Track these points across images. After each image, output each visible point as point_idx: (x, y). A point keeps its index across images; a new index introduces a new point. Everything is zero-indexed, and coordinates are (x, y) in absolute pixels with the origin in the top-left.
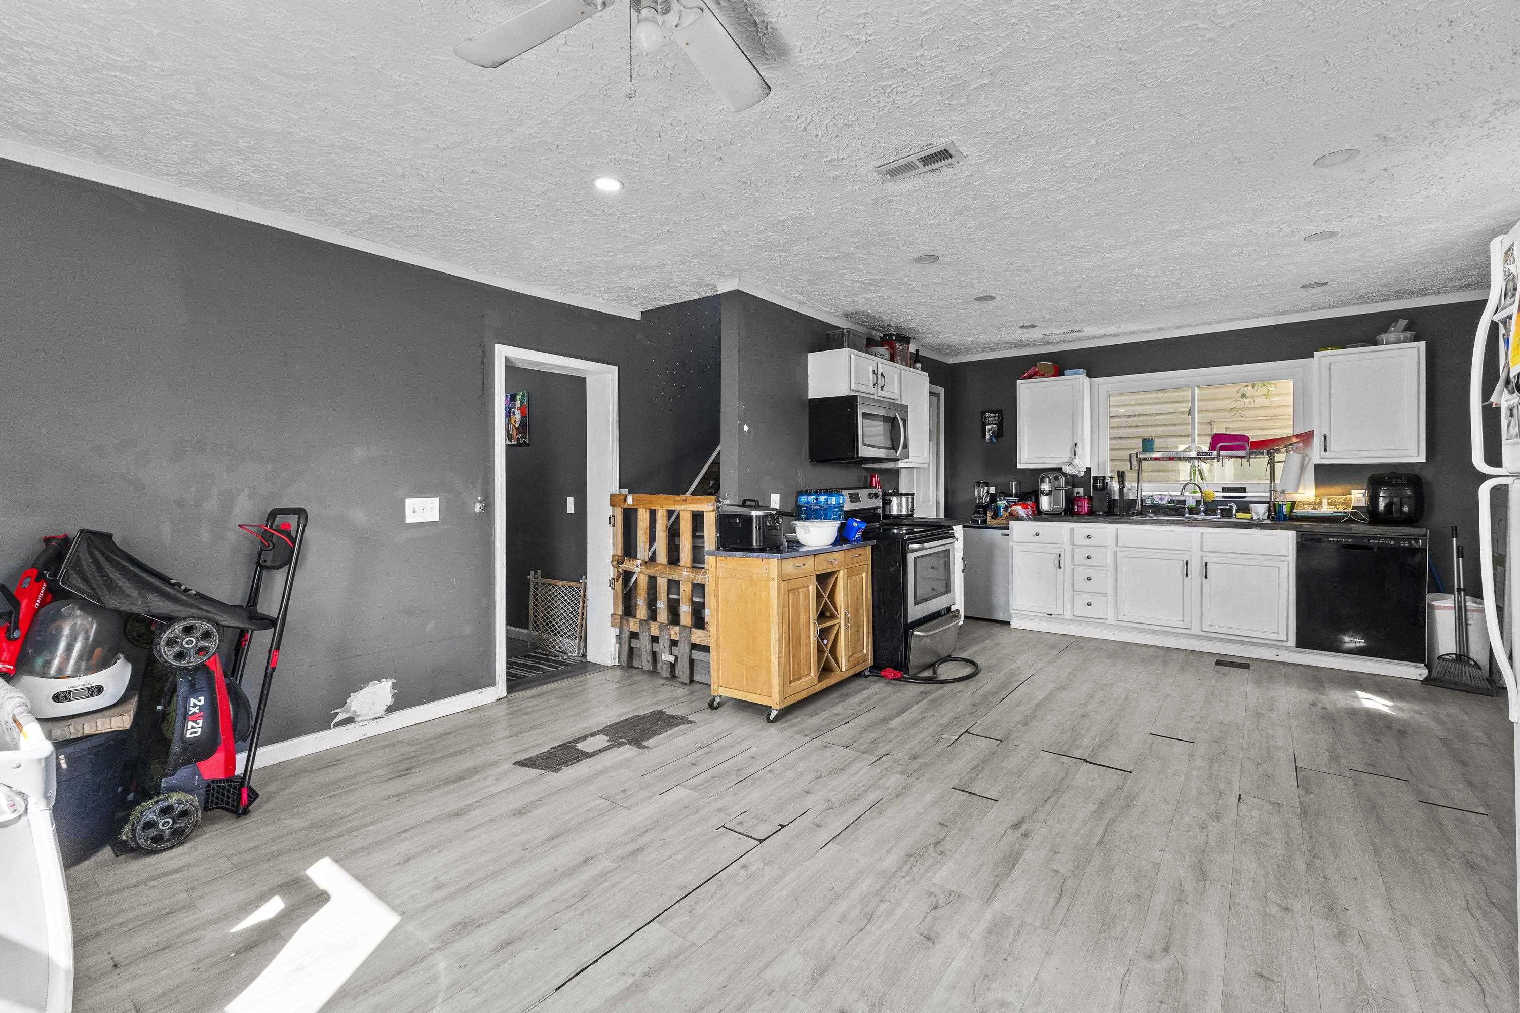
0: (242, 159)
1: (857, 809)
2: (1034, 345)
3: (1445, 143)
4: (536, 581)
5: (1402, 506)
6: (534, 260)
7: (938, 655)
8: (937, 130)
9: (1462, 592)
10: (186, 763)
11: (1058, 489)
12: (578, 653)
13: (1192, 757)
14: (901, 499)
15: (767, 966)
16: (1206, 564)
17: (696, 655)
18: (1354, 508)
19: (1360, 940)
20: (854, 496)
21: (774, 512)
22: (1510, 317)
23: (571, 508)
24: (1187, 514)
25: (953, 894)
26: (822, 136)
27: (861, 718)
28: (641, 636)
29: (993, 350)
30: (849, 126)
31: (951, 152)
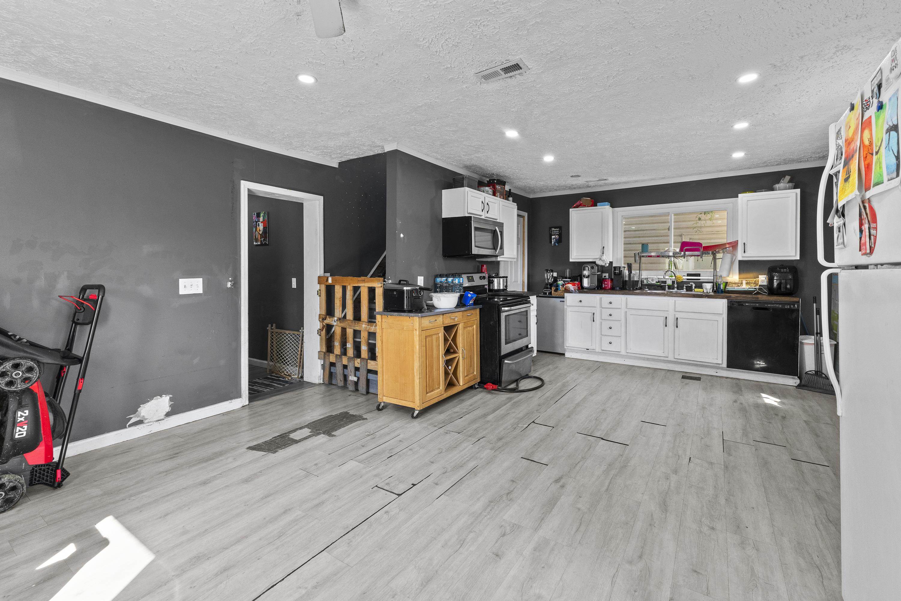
0: (57, 53)
1: (462, 473)
2: (580, 188)
3: (808, 71)
4: (272, 331)
5: (786, 285)
6: (264, 127)
7: (520, 374)
8: (511, 51)
9: (819, 335)
10: (15, 455)
11: (593, 274)
12: (298, 376)
13: (664, 434)
14: (500, 280)
15: (393, 578)
16: (677, 318)
17: (371, 376)
18: (760, 286)
19: (753, 546)
20: (470, 278)
21: (418, 288)
22: (839, 172)
23: (294, 285)
24: (667, 289)
25: (515, 526)
26: (440, 51)
27: (470, 414)
28: (337, 365)
29: (556, 190)
30: (456, 46)
31: (521, 65)
